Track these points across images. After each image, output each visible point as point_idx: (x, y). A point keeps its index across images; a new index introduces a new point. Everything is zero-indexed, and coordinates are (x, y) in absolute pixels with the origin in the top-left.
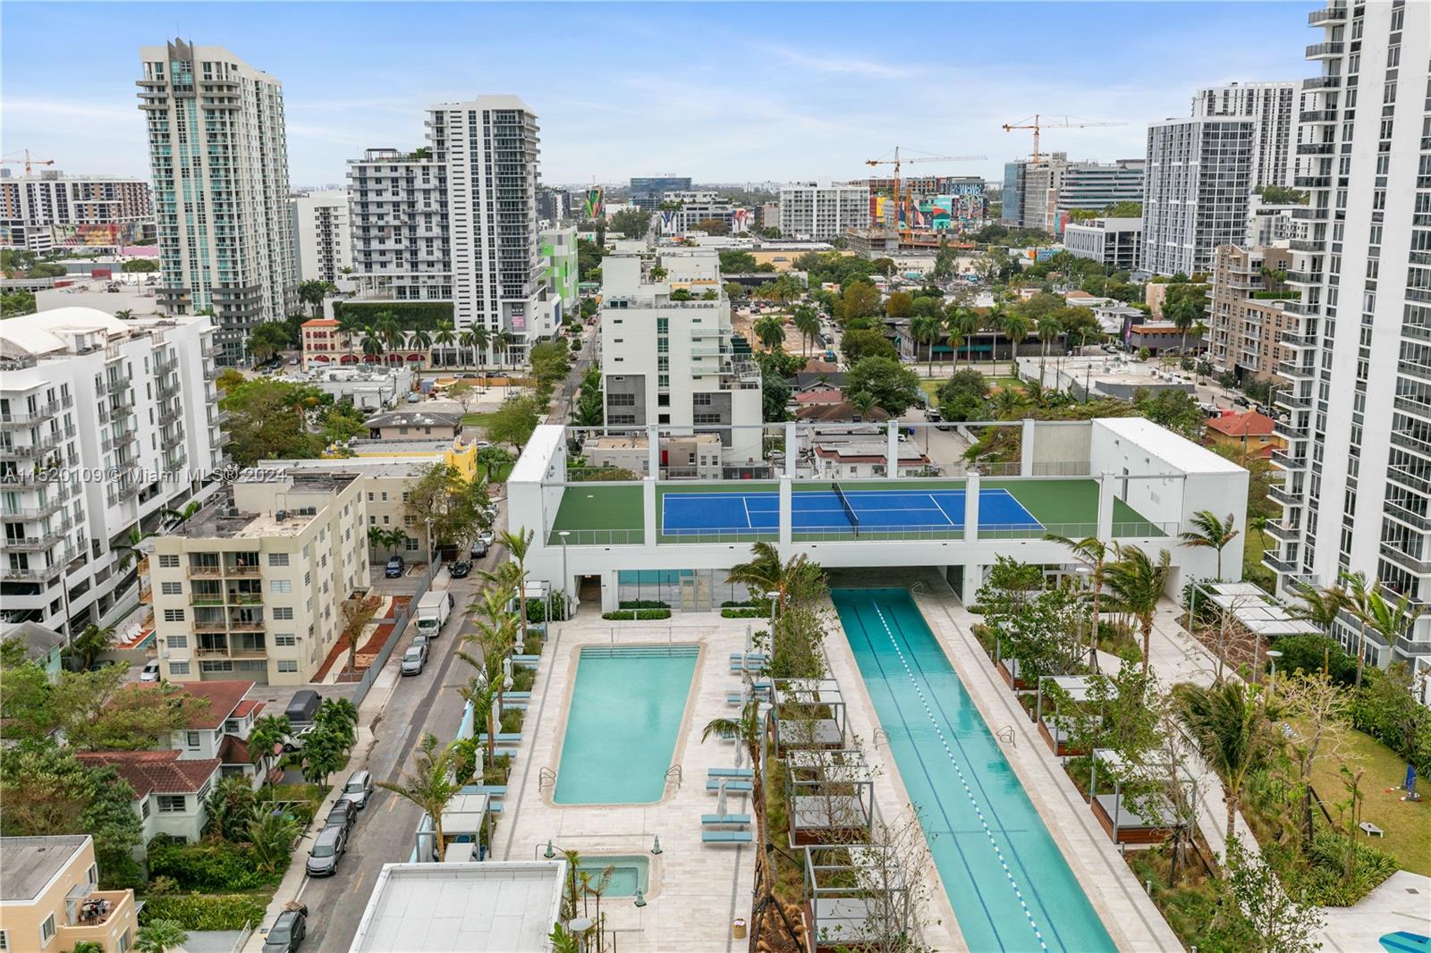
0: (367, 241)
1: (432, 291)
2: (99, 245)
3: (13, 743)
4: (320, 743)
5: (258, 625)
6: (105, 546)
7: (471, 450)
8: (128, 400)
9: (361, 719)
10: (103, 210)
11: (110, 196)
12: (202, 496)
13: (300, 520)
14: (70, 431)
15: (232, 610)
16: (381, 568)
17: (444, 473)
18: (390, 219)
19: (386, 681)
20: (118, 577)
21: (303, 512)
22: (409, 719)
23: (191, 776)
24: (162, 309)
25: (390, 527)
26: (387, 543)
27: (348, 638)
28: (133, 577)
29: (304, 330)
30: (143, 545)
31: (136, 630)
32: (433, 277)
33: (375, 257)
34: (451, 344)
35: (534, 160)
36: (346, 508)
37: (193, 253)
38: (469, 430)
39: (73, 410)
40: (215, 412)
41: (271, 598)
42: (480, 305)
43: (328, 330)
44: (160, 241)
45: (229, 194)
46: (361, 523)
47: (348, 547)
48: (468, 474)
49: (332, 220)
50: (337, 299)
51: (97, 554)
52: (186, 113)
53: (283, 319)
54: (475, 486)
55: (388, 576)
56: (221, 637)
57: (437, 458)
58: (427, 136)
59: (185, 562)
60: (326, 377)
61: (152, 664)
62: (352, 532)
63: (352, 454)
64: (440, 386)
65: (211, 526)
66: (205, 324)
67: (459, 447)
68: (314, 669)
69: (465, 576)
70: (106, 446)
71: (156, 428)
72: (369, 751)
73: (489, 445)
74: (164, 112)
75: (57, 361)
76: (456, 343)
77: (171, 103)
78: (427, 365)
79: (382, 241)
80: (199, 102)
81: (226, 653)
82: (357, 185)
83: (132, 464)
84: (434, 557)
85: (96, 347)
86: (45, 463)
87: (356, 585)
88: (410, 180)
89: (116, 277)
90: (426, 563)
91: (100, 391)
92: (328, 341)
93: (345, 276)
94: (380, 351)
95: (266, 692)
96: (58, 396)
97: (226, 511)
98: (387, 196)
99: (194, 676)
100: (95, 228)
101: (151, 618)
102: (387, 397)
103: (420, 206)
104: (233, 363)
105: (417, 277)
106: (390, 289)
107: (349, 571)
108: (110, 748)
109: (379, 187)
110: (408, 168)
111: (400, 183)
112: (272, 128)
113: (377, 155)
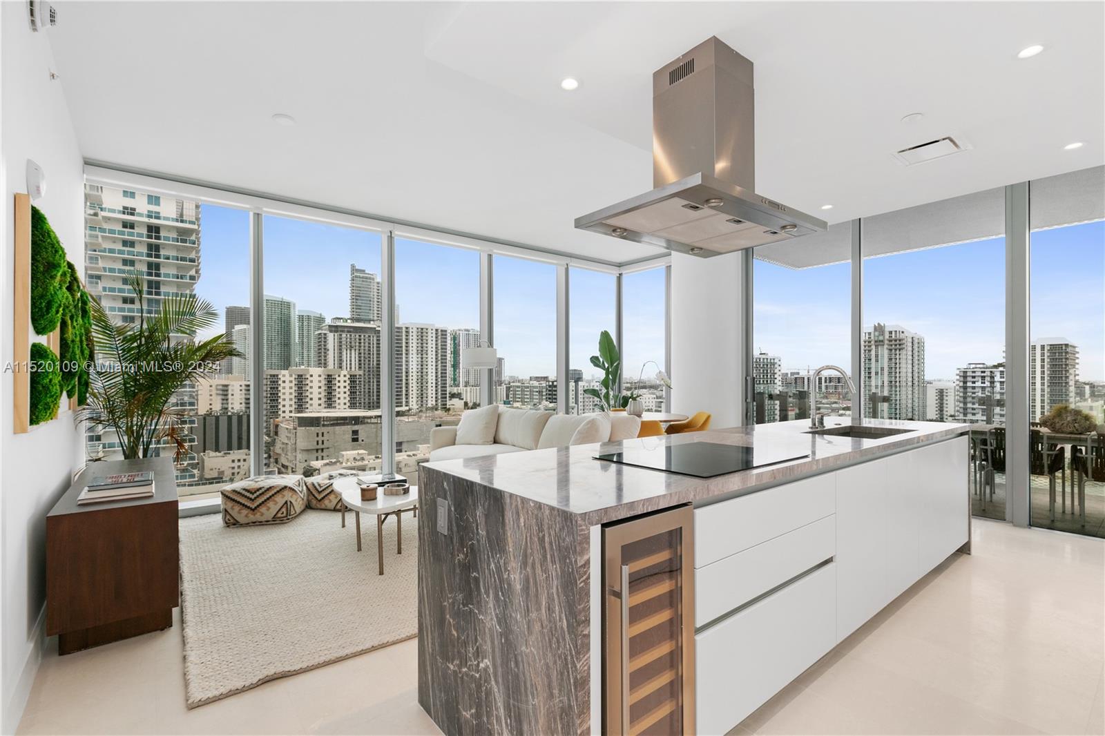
0: (965, 403)
10: (836, 387)
11: (839, 382)
18: (979, 394)
33: (969, 411)
35: (1074, 368)
45: (896, 382)
49: (945, 394)
52: (880, 351)
74: (870, 351)
77: (873, 347)
79: (974, 404)
80: (886, 346)
82: (962, 379)
88: (992, 377)
93: (951, 418)
98: (979, 384)
100: (832, 394)
109: (974, 380)
110: (991, 372)
111: (986, 378)
112: (918, 356)
113: (974, 366)
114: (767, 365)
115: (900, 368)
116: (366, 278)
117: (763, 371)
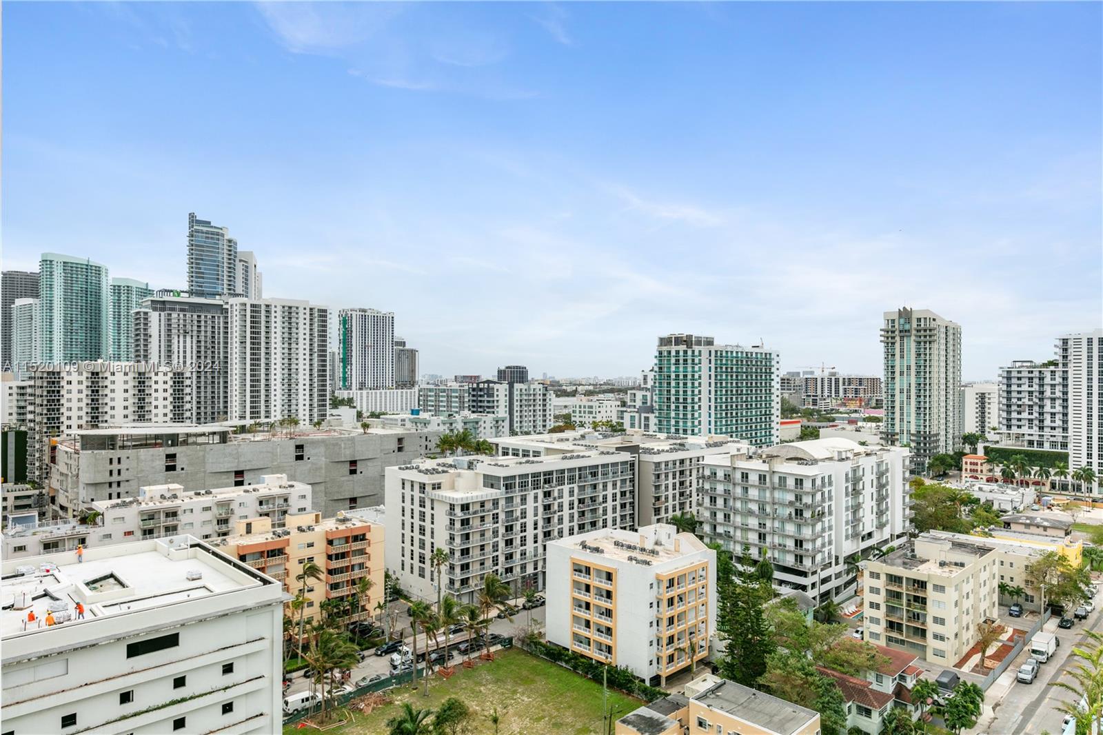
0: (1009, 413)
1: (1053, 444)
2: (853, 408)
3: (787, 651)
4: (957, 706)
5: (923, 624)
6: (841, 560)
7: (1078, 547)
8: (861, 487)
9: (986, 701)
10: (856, 391)
11: (860, 384)
12: (896, 543)
13: (954, 568)
14: (830, 499)
15: (908, 611)
16: (1006, 609)
17: (1056, 558)
18: (1026, 401)
19: (1005, 682)
20: (846, 578)
21: (956, 564)
22: (1021, 711)
23: (876, 699)
24: (883, 442)
25: (1014, 584)
26: (1011, 593)
27: (981, 646)
28: (854, 580)
29: (964, 460)
30: (861, 564)
31: (852, 608)
32: (1055, 436)
33: (1014, 422)
34: (1066, 477)
36: (985, 567)
37: (902, 414)
38: (1076, 534)
39: (833, 488)
40: (907, 499)
41: (932, 610)
42: (1090, 455)
43: (979, 462)
44: (885, 407)
45: (925, 384)
46: (994, 578)
47: (984, 591)
48: (1075, 561)
49: (987, 400)
50: (987, 444)
51: (837, 563)
52: (905, 344)
53: (951, 453)
54: (1080, 571)
55: (1011, 615)
56: (900, 625)
57: (1051, 548)
58: (1056, 353)
59: (883, 577)
60: (976, 488)
61: (860, 629)
62: (988, 582)
63: (991, 535)
64: (1056, 503)
65: (899, 561)
66: (906, 452)
67: (1068, 543)
68: (956, 660)
69: (1069, 628)
70: (847, 509)
71: (874, 503)
72: (991, 723)
73: (1092, 545)
74: (893, 344)
75: (828, 463)
76: (1069, 478)
77: (898, 339)
78: (1047, 488)
79: (1019, 413)
80: (913, 338)
81: (902, 635)
82: (1005, 381)
83: (859, 520)
84: (1046, 610)
85: (847, 458)
86: (817, 513)
87: (988, 615)
88: (1041, 379)
89: (860, 424)
90: (1040, 613)
91: (847, 480)
92: (979, 468)
93: (992, 432)
94: (1013, 476)
95: (924, 664)
96: (826, 480)
97: (909, 554)
98: (1025, 388)
99: (882, 642)
100: (851, 400)
101: (862, 604)
102: (1017, 505)
103: (1048, 394)
104: (919, 473)
105: (1043, 435)
106: (1023, 441)
107: (984, 606)
108: (833, 669)
109: (1020, 382)
110: (1040, 372)
111: (1034, 380)
112: (954, 351)
113: (1020, 364)
114: (761, 362)
115: (930, 366)
116: (212, 233)
117: (756, 369)
